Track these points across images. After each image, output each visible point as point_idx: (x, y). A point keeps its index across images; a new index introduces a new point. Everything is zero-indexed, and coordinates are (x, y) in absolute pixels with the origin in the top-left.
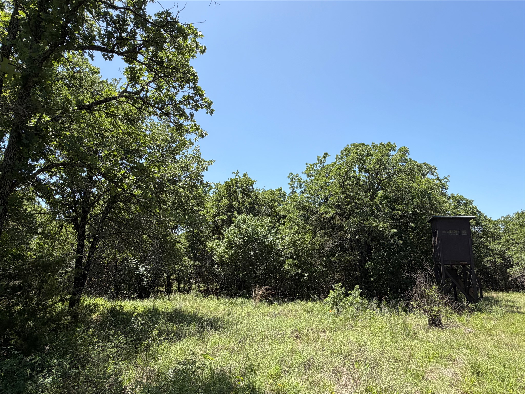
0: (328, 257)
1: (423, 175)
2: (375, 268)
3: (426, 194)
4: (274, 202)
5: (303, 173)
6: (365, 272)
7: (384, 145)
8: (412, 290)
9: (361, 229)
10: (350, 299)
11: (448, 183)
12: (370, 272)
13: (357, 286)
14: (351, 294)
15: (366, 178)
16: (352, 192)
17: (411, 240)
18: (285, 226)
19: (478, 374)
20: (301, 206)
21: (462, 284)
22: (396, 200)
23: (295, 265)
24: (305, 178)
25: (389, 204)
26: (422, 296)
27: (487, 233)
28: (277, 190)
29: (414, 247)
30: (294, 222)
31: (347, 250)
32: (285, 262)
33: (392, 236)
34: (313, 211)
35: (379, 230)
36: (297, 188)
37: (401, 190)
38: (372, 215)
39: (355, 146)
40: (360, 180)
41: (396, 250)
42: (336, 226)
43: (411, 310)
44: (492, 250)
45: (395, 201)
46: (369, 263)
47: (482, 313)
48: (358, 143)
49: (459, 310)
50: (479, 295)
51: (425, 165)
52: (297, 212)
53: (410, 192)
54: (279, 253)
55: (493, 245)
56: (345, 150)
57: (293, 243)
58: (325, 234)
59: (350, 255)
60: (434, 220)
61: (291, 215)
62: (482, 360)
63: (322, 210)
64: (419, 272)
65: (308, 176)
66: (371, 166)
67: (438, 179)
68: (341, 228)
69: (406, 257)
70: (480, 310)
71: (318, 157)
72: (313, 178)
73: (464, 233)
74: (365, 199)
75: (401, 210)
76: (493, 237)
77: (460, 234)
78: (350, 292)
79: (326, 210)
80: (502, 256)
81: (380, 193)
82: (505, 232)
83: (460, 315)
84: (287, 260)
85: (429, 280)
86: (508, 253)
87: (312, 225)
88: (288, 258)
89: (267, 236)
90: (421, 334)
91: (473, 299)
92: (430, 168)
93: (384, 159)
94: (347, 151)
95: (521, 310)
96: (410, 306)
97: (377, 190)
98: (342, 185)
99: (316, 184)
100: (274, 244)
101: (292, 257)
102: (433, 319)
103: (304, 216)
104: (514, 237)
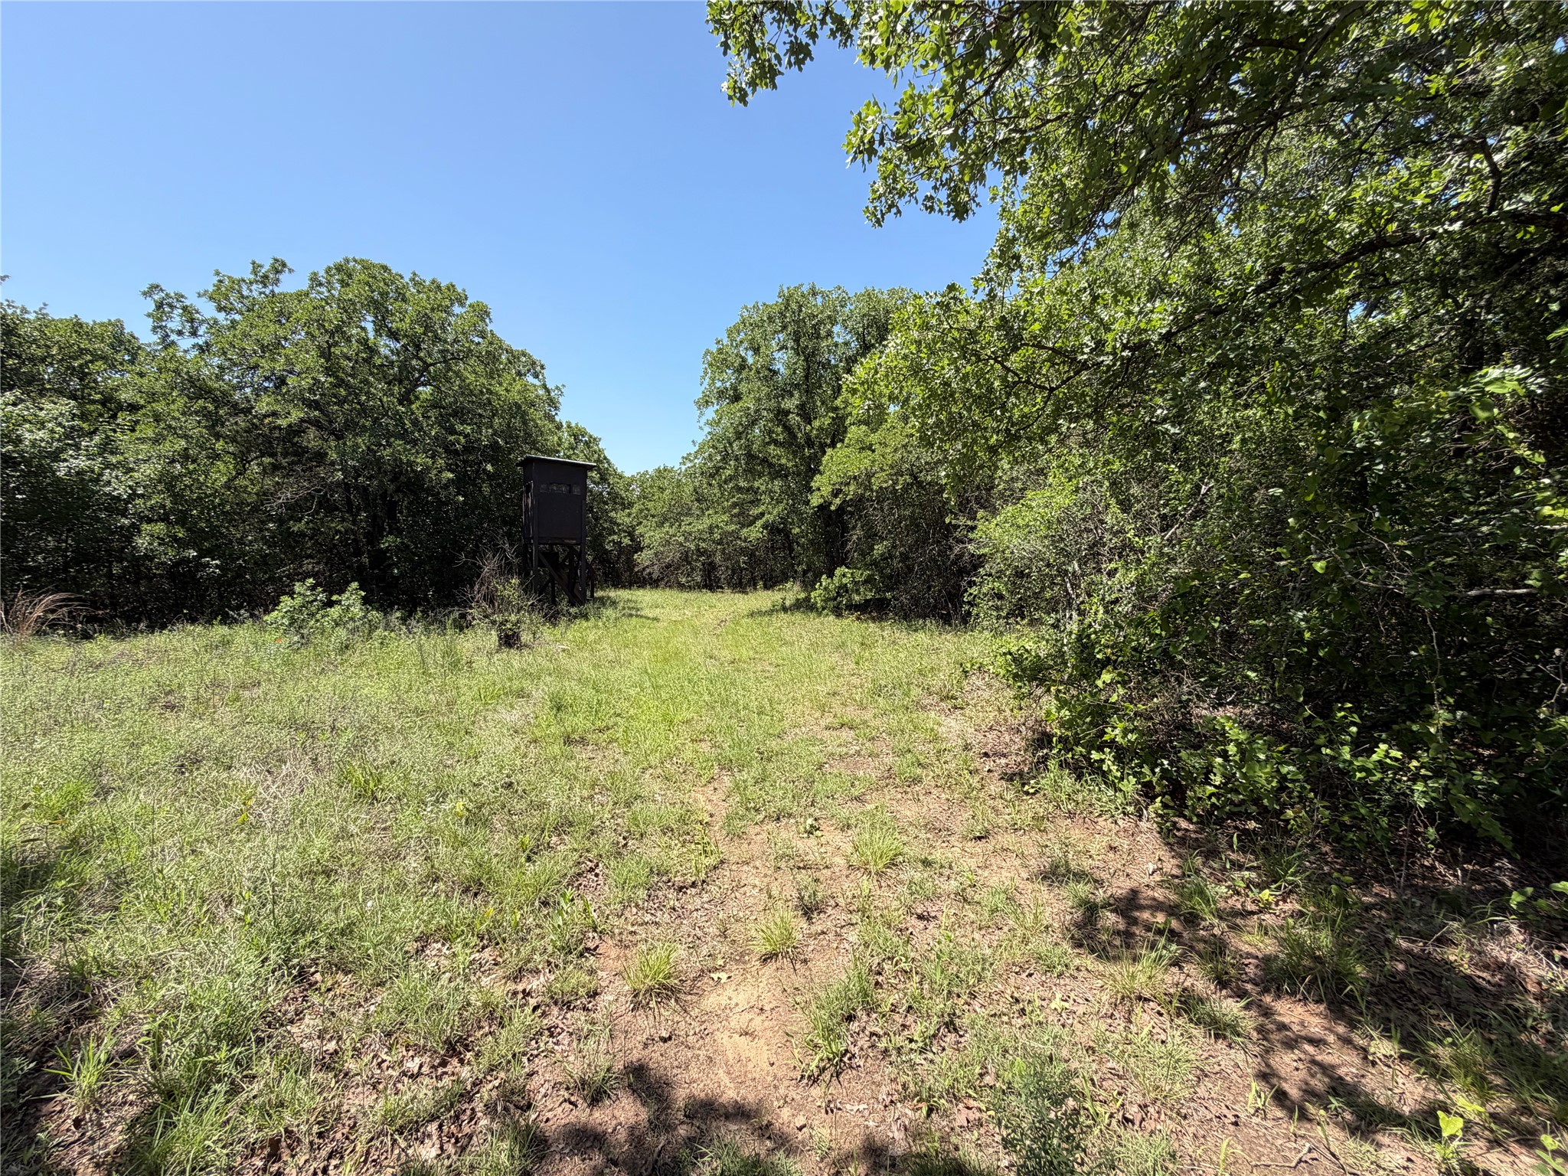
0: (280, 521)
1: (519, 374)
2: (402, 549)
3: (517, 410)
4: (89, 357)
5: (200, 296)
6: (380, 558)
7: (439, 287)
8: (472, 587)
9: (371, 462)
10: (335, 612)
11: (561, 399)
12: (391, 558)
13: (355, 585)
14: (339, 602)
15: (392, 351)
16: (353, 376)
17: (484, 498)
18: (137, 434)
19: (559, 709)
20: (193, 385)
21: (565, 577)
22: (459, 413)
23: (175, 539)
24: (207, 310)
25: (442, 421)
26: (490, 599)
27: (614, 497)
28: (102, 325)
29: (490, 510)
30: (170, 426)
31: (337, 509)
32: (139, 531)
33: (446, 487)
34: (235, 405)
35: (413, 471)
36: (180, 333)
37: (471, 393)
38: (401, 437)
39: (366, 266)
40: (378, 353)
41: (452, 514)
42: (306, 450)
43: (469, 625)
44: (619, 525)
45: (455, 414)
46: (391, 538)
47: (587, 619)
48: (376, 261)
49: (552, 618)
50: (588, 593)
51: (524, 354)
52: (181, 402)
53: (490, 403)
54: (117, 506)
55: (622, 517)
56: (339, 268)
57: (168, 482)
58: (276, 467)
59: (343, 520)
60: (528, 462)
61: (159, 407)
62: (571, 686)
63: (263, 406)
64: (490, 554)
65: (220, 309)
66: (404, 326)
67: (545, 386)
68: (320, 456)
69: (469, 528)
70: (586, 617)
71: (254, 263)
72: (238, 317)
73: (576, 491)
74: (385, 399)
75: (466, 436)
76: (623, 504)
77: (570, 491)
78: (335, 598)
79: (278, 408)
80: (631, 535)
81: (425, 391)
82: (639, 498)
83: (555, 625)
84: (145, 526)
85: (507, 570)
86: (639, 530)
87: (233, 440)
88: (150, 521)
89: (63, 456)
90: (480, 662)
91: (577, 600)
92: (534, 363)
93: (435, 316)
94: (343, 272)
95: (642, 613)
96: (469, 618)
97: (416, 383)
98: (325, 353)
99: (245, 335)
100: (97, 481)
101: (164, 519)
102: (507, 636)
103: (204, 413)
104: (650, 505)
